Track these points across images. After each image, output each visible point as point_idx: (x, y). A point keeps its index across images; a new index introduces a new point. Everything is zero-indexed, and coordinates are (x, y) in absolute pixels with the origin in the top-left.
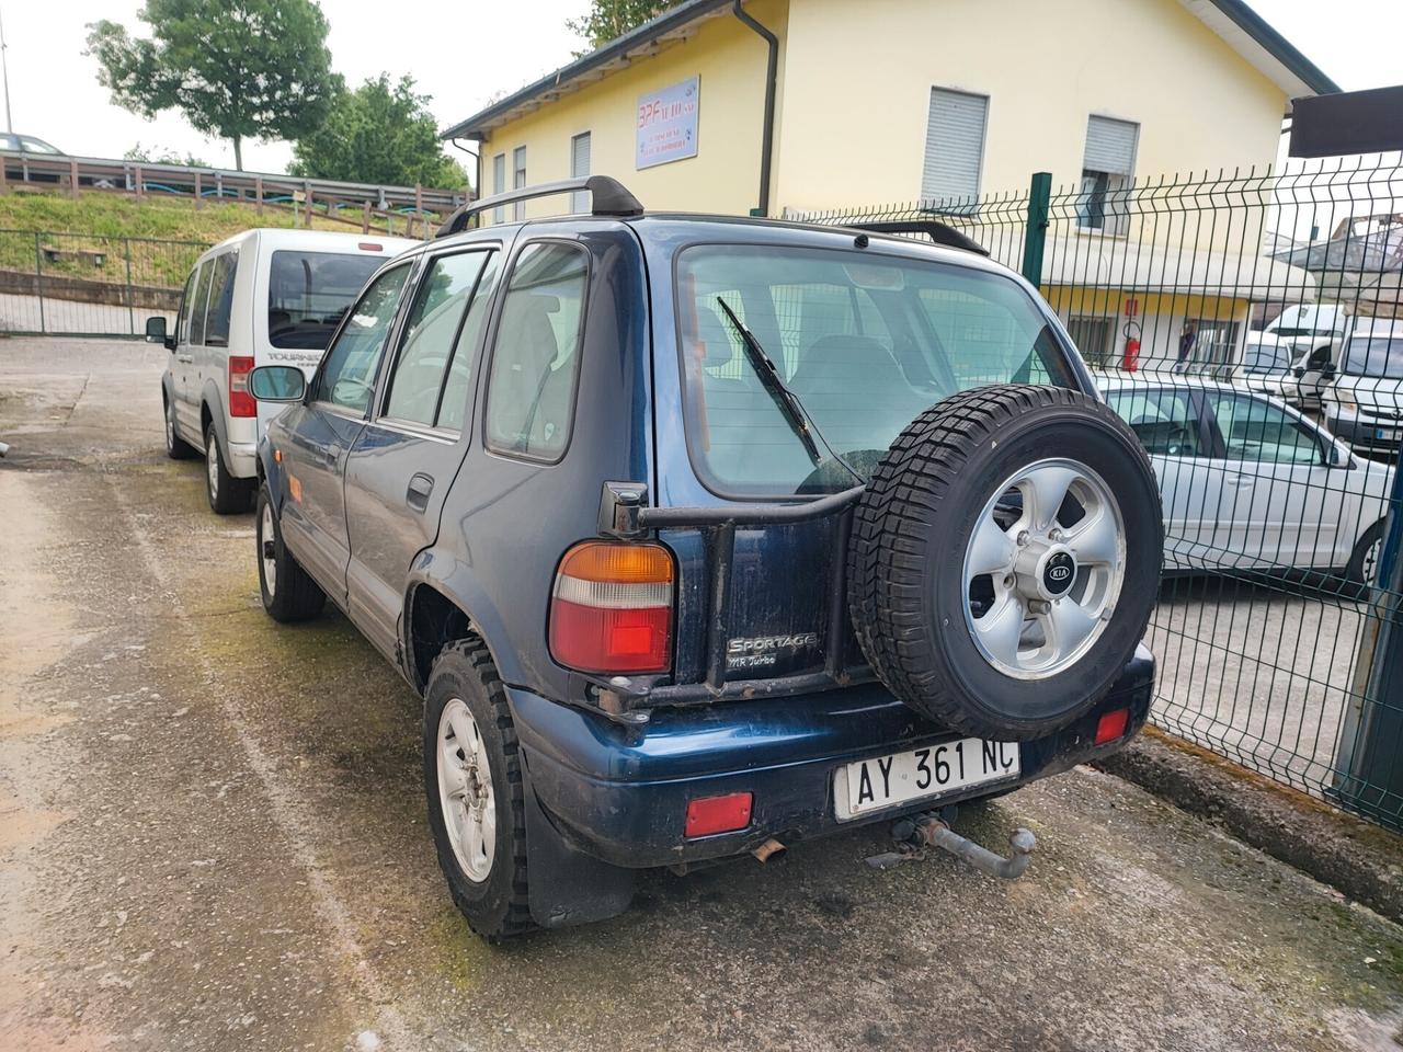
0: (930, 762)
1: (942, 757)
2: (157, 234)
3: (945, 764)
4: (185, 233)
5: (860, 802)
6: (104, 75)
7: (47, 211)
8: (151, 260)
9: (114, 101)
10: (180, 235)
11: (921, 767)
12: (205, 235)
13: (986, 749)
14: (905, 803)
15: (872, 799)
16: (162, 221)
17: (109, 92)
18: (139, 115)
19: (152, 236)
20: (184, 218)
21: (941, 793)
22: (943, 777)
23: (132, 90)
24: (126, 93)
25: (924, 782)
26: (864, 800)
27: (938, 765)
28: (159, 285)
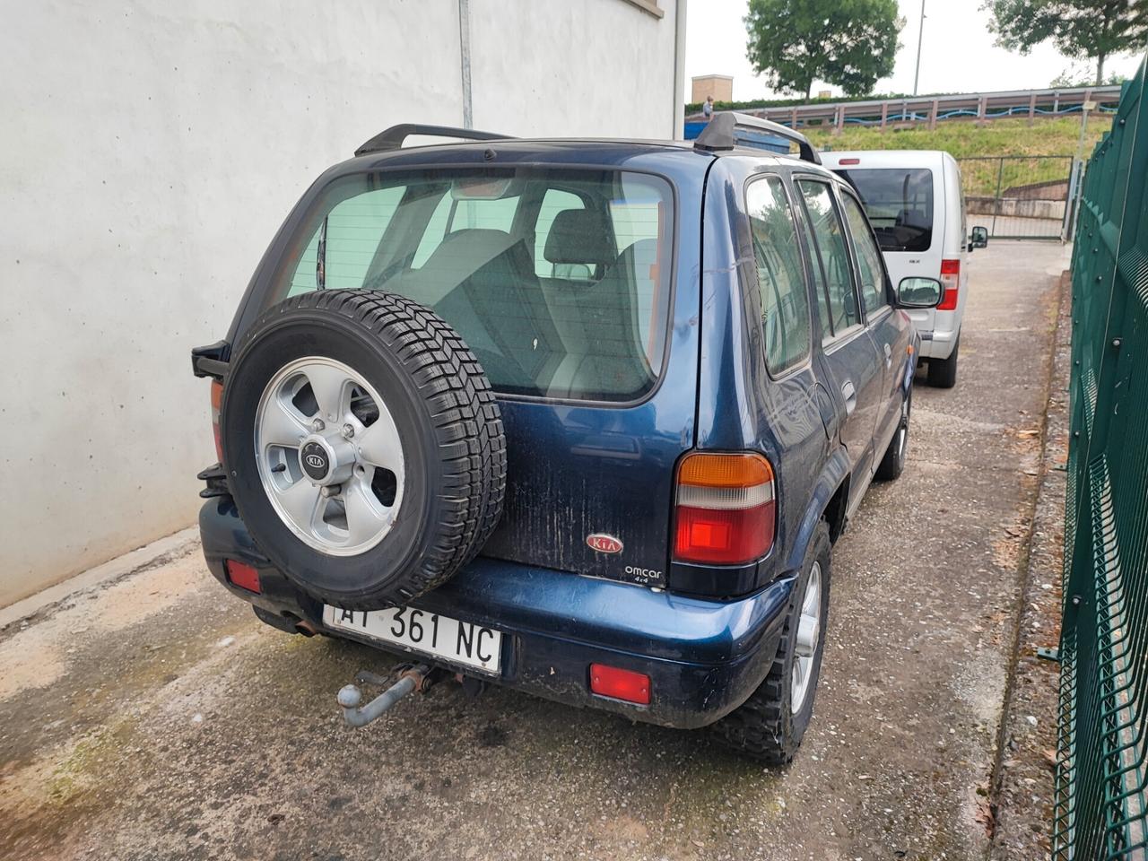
0: (406, 617)
1: (417, 618)
2: (988, 152)
3: (418, 625)
4: (1011, 148)
5: (343, 619)
6: (993, 23)
7: (908, 143)
8: (977, 174)
9: (998, 43)
10: (1006, 151)
11: (397, 617)
12: (1027, 149)
13: (461, 632)
14: (378, 639)
15: (352, 622)
16: (994, 140)
17: (996, 36)
18: (1017, 51)
19: (982, 154)
20: (1013, 136)
21: (412, 649)
22: (416, 636)
23: (1014, 32)
24: (1009, 35)
25: (398, 631)
26: (346, 619)
27: (413, 624)
28: (975, 194)
